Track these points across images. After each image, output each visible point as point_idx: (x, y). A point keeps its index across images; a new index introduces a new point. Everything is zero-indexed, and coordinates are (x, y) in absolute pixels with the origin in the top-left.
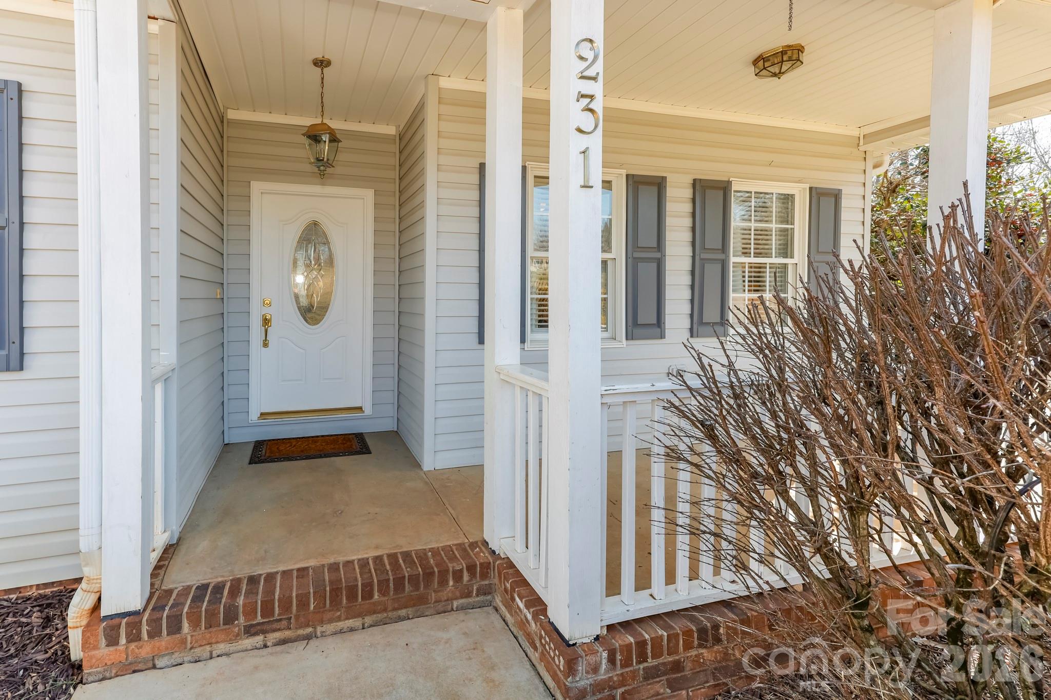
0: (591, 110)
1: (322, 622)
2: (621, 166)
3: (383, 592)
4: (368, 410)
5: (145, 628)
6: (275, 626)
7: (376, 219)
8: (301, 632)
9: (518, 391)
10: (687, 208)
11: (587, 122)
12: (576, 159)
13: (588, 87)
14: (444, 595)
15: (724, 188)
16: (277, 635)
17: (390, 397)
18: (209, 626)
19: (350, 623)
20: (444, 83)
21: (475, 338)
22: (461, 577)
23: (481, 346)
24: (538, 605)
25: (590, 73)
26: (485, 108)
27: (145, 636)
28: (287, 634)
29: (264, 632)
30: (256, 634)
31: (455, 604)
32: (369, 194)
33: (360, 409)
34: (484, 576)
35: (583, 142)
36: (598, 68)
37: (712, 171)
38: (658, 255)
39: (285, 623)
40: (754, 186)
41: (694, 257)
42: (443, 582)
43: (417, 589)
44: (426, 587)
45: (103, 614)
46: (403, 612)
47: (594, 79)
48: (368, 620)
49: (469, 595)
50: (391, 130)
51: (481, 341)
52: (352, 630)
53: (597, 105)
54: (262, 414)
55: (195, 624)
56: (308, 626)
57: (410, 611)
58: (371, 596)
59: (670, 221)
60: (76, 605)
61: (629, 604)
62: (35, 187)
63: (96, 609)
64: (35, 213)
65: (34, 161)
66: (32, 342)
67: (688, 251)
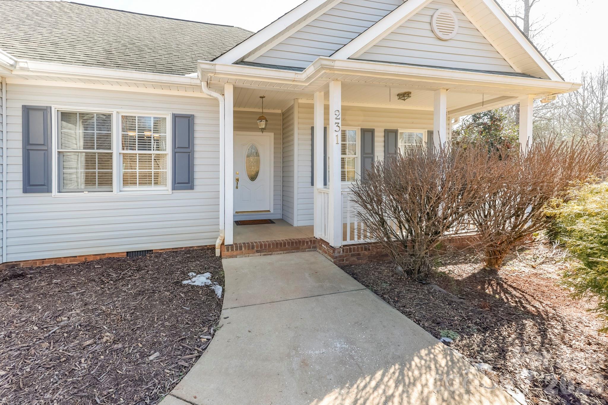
0: (339, 126)
1: (274, 252)
2: (359, 126)
3: (289, 245)
4: (272, 211)
5: (234, 248)
6: (263, 251)
7: (275, 143)
8: (269, 253)
9: (323, 193)
10: (383, 139)
11: (337, 129)
12: (335, 138)
13: (337, 121)
14: (304, 247)
15: (395, 132)
16: (264, 253)
17: (280, 207)
18: (248, 249)
19: (280, 252)
20: (300, 101)
21: (310, 184)
22: (308, 243)
23: (312, 187)
24: (327, 244)
25: (338, 118)
26: (313, 108)
27: (234, 250)
28: (266, 253)
29: (260, 252)
30: (258, 252)
31: (307, 250)
32: (272, 135)
33: (269, 211)
34: (314, 243)
35: (336, 133)
36: (340, 116)
37: (391, 126)
38: (372, 156)
39: (265, 251)
40: (407, 131)
41: (385, 156)
42: (303, 244)
43: (297, 245)
44: (299, 245)
45: (225, 244)
46: (293, 251)
47: (339, 119)
48: (285, 252)
49: (310, 248)
50: (279, 111)
51: (312, 184)
52: (281, 254)
53: (340, 125)
54: (236, 212)
55: (245, 248)
56: (270, 252)
57: (295, 251)
58: (286, 246)
59: (376, 144)
60: (218, 243)
61: (349, 242)
62: (197, 142)
63: (223, 244)
64: (197, 148)
65: (197, 135)
66: (196, 182)
67: (383, 154)
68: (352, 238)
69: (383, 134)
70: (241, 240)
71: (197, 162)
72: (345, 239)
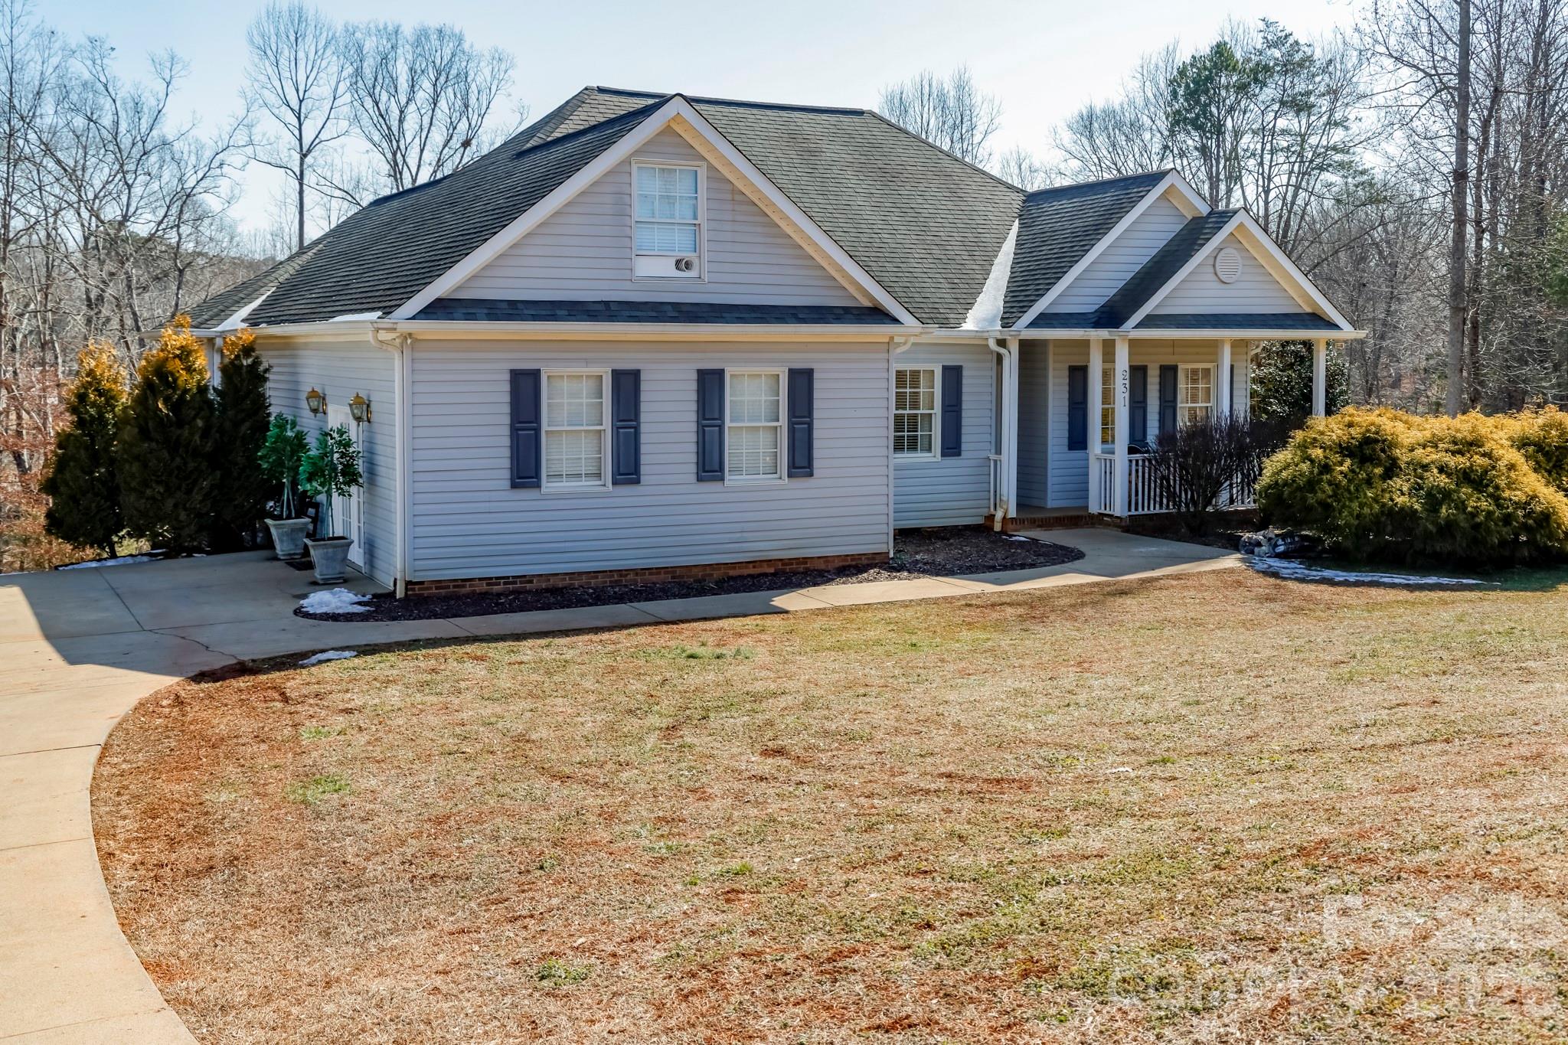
9: (1103, 460)
10: (1158, 382)
15: (1175, 368)
38: (1143, 405)
41: (1160, 405)
45: (1007, 517)
59: (1149, 387)
60: (999, 515)
61: (1133, 512)
62: (964, 398)
63: (1004, 518)
64: (964, 406)
65: (965, 389)
66: (964, 447)
67: (1158, 403)
68: (1136, 509)
69: (1157, 372)
70: (1023, 516)
71: (965, 422)
72: (1130, 510)
